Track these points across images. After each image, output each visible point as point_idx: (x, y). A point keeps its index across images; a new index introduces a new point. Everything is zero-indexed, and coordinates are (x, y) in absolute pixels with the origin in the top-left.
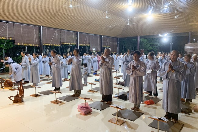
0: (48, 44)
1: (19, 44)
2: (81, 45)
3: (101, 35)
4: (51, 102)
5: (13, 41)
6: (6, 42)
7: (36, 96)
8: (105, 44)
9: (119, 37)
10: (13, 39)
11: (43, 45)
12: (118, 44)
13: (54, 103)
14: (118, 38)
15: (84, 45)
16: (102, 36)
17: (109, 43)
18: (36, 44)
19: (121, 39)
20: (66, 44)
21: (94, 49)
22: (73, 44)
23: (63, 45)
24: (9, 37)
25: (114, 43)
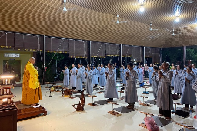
0: (95, 56)
1: (72, 57)
2: (124, 56)
3: (143, 46)
4: (108, 112)
5: (67, 55)
6: (59, 55)
7: (93, 105)
8: (147, 55)
9: (162, 47)
10: (68, 53)
11: (91, 58)
12: (160, 54)
13: (112, 114)
14: (160, 49)
15: (127, 56)
16: (145, 48)
17: (152, 54)
18: (85, 57)
19: (163, 49)
20: (110, 55)
21: (134, 60)
22: (117, 55)
23: (107, 56)
24: (65, 51)
25: (157, 54)
